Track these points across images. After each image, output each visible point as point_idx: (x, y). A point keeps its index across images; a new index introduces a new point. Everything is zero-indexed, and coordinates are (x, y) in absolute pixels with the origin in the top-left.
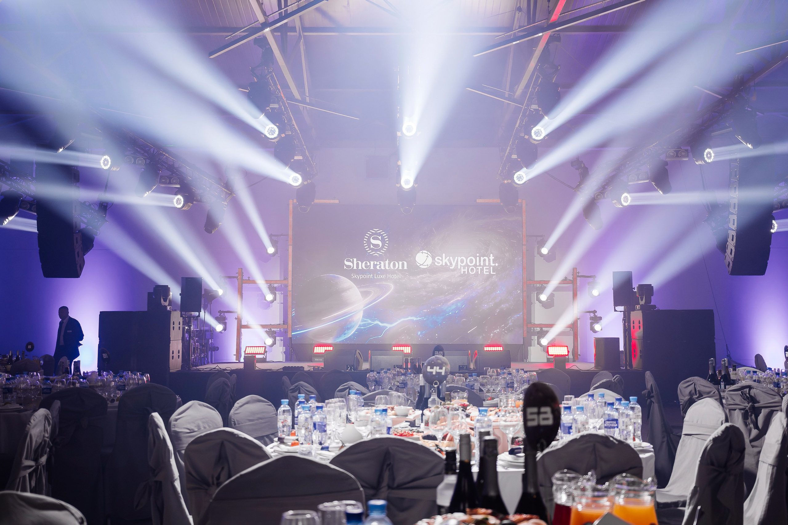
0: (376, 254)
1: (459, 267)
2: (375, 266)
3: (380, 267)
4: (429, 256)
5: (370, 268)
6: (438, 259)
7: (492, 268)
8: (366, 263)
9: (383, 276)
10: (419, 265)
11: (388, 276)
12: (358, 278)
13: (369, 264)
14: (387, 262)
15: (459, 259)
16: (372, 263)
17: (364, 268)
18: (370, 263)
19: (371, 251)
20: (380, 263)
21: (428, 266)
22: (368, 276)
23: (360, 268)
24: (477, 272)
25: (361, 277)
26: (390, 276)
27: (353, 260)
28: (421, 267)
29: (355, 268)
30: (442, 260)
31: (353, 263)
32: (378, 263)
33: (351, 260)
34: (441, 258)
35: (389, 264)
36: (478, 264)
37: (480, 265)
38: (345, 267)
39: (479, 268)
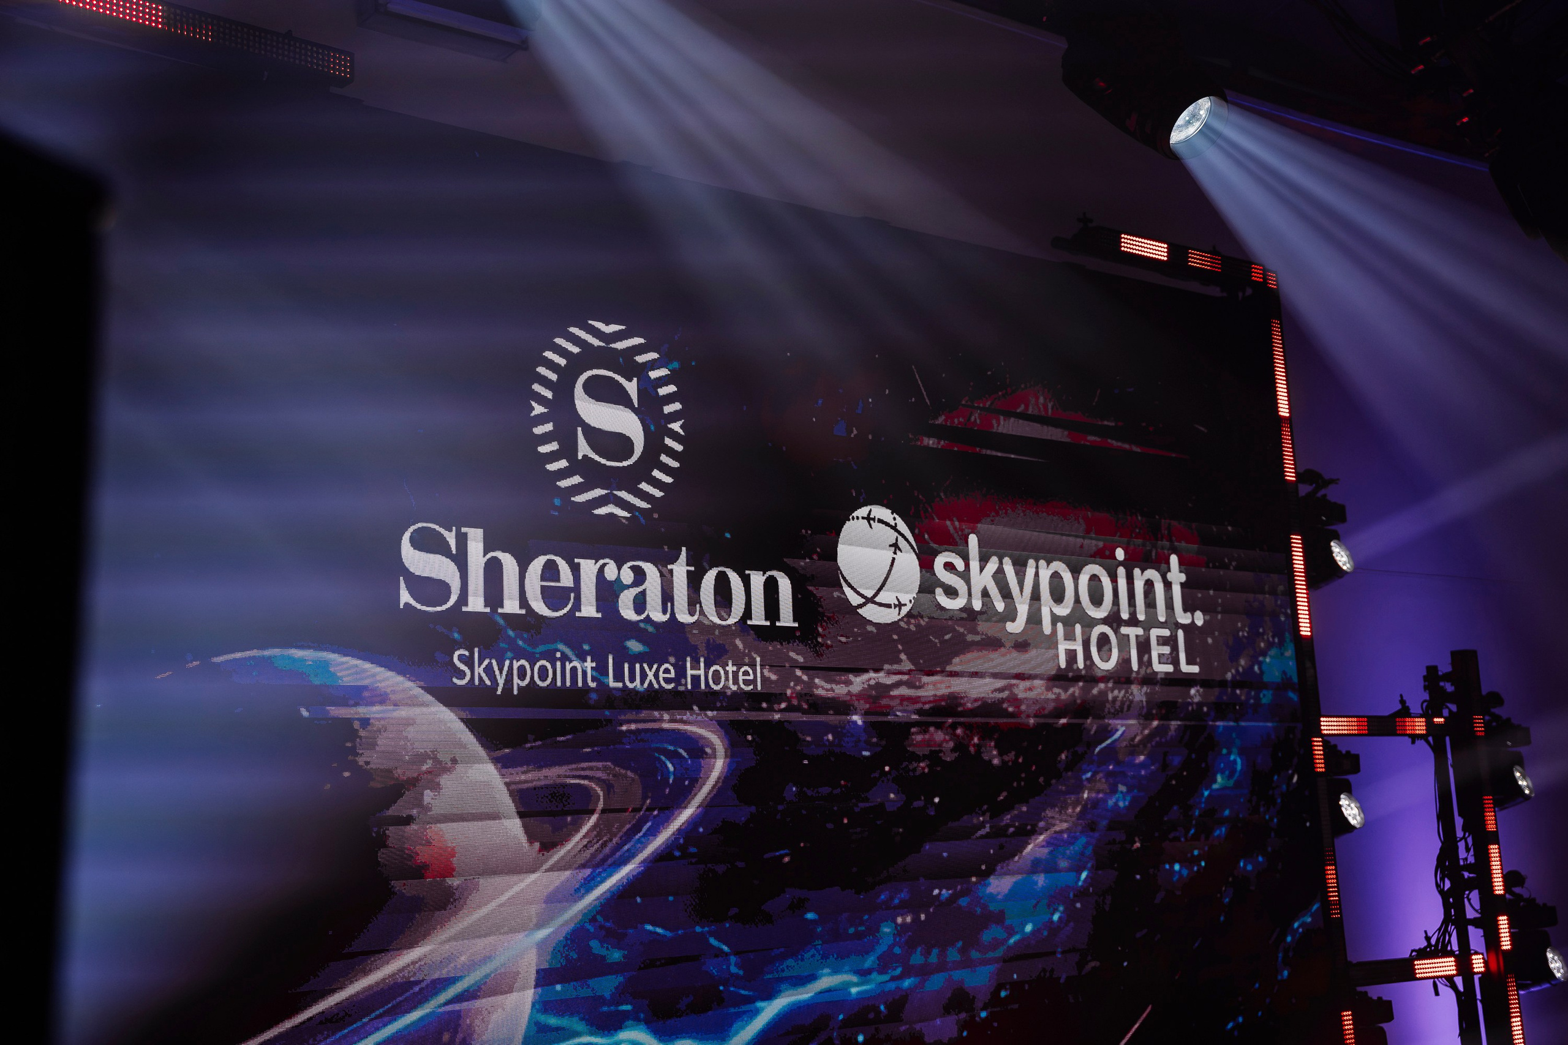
0: (610, 509)
1: (1047, 628)
2: (607, 592)
3: (640, 604)
4: (902, 543)
5: (577, 606)
6: (949, 567)
7: (1180, 634)
8: (550, 571)
9: (661, 675)
10: (855, 600)
11: (690, 672)
12: (501, 681)
13: (566, 579)
14: (680, 570)
15: (1045, 574)
16: (589, 568)
17: (540, 607)
18: (576, 570)
19: (577, 479)
20: (640, 576)
21: (905, 610)
22: (568, 666)
23: (511, 606)
24: (1125, 662)
25: (516, 680)
26: (702, 672)
27: (462, 540)
28: (870, 613)
29: (476, 604)
30: (965, 576)
31: (461, 560)
32: (627, 576)
33: (451, 538)
34: (960, 564)
35: (694, 581)
36: (1125, 616)
37: (1133, 621)
38: (405, 597)
39: (1133, 632)
